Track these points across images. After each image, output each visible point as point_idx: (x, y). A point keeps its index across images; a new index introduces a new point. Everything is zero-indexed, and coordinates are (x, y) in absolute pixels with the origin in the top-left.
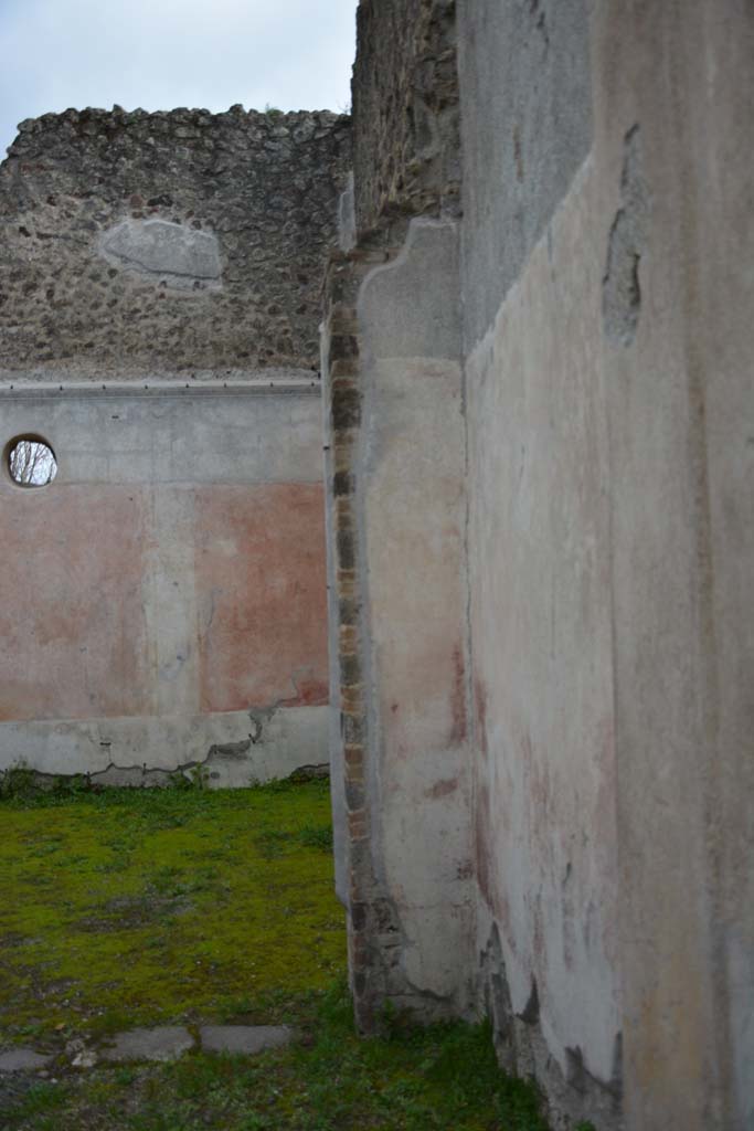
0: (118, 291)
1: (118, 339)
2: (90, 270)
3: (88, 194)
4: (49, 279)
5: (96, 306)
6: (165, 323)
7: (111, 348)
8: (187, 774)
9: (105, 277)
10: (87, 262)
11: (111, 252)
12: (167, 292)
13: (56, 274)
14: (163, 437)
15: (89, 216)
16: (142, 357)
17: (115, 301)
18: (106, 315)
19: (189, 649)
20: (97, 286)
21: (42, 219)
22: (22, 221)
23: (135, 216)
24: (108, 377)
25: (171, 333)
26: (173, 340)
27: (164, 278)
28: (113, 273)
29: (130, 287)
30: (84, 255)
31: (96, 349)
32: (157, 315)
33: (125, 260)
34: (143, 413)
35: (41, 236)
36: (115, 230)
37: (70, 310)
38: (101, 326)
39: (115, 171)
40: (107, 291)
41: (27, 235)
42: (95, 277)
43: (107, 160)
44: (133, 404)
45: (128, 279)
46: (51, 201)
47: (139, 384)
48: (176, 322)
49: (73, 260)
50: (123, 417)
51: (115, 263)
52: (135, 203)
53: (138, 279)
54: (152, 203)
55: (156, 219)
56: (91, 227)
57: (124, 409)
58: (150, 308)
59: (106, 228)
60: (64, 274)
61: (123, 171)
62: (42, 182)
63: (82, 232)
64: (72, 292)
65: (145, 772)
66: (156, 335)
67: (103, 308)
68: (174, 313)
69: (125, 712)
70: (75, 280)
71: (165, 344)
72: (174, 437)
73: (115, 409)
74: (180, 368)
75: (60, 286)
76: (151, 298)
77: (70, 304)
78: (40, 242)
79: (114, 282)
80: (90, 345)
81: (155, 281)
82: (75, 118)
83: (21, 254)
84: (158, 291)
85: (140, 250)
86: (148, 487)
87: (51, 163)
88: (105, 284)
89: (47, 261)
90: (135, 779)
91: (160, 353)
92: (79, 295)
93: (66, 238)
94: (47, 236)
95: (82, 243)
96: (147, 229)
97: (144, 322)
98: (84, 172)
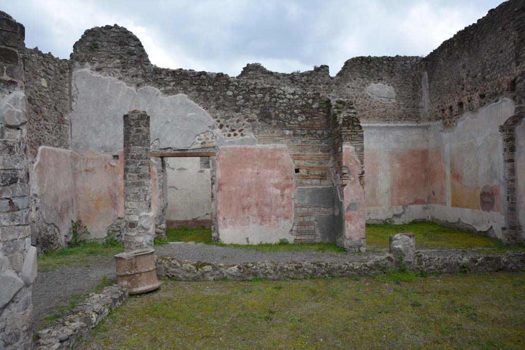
0: (371, 101)
1: (371, 114)
2: (364, 97)
3: (363, 78)
4: (355, 99)
5: (366, 105)
6: (382, 110)
7: (369, 116)
8: (388, 221)
9: (368, 98)
10: (364, 94)
11: (369, 92)
12: (383, 102)
13: (356, 98)
14: (382, 138)
15: (364, 83)
16: (377, 118)
17: (370, 104)
18: (368, 108)
19: (388, 190)
20: (366, 100)
21: (353, 84)
22: (348, 84)
23: (375, 83)
24: (369, 123)
25: (383, 112)
26: (384, 114)
27: (382, 98)
28: (370, 97)
29: (374, 101)
30: (363, 93)
31: (366, 116)
32: (380, 108)
33: (373, 94)
34: (377, 132)
35: (352, 88)
36: (370, 86)
37: (359, 106)
38: (367, 110)
39: (370, 72)
40: (368, 102)
41: (349, 88)
42: (365, 98)
43: (368, 69)
44: (375, 130)
45: (373, 99)
46: (355, 79)
47: (376, 125)
48: (384, 109)
49: (360, 94)
50: (373, 133)
51: (370, 95)
52: (374, 80)
53: (376, 99)
54: (378, 80)
55: (379, 84)
56: (364, 86)
57: (373, 131)
58: (378, 106)
59: (368, 86)
60: (358, 98)
61: (371, 72)
62: (352, 74)
63: (363, 87)
64: (360, 102)
65: (377, 220)
66: (380, 113)
67: (367, 106)
68: (384, 107)
69: (373, 206)
70: (361, 99)
71: (382, 115)
72: (384, 138)
73: (371, 131)
74: (385, 121)
75: (357, 101)
76: (379, 104)
77: (359, 105)
78: (352, 90)
79: (370, 99)
80: (365, 115)
81: (379, 99)
82: (360, 59)
83: (348, 92)
84: (381, 101)
85: (376, 92)
86: (379, 151)
87: (355, 70)
88: (368, 100)
89: (354, 94)
90: (376, 222)
91: (381, 117)
92: (362, 103)
93: (358, 88)
94: (354, 88)
95: (362, 90)
96: (378, 86)
97: (377, 109)
98: (363, 72)
